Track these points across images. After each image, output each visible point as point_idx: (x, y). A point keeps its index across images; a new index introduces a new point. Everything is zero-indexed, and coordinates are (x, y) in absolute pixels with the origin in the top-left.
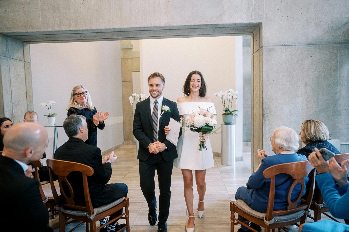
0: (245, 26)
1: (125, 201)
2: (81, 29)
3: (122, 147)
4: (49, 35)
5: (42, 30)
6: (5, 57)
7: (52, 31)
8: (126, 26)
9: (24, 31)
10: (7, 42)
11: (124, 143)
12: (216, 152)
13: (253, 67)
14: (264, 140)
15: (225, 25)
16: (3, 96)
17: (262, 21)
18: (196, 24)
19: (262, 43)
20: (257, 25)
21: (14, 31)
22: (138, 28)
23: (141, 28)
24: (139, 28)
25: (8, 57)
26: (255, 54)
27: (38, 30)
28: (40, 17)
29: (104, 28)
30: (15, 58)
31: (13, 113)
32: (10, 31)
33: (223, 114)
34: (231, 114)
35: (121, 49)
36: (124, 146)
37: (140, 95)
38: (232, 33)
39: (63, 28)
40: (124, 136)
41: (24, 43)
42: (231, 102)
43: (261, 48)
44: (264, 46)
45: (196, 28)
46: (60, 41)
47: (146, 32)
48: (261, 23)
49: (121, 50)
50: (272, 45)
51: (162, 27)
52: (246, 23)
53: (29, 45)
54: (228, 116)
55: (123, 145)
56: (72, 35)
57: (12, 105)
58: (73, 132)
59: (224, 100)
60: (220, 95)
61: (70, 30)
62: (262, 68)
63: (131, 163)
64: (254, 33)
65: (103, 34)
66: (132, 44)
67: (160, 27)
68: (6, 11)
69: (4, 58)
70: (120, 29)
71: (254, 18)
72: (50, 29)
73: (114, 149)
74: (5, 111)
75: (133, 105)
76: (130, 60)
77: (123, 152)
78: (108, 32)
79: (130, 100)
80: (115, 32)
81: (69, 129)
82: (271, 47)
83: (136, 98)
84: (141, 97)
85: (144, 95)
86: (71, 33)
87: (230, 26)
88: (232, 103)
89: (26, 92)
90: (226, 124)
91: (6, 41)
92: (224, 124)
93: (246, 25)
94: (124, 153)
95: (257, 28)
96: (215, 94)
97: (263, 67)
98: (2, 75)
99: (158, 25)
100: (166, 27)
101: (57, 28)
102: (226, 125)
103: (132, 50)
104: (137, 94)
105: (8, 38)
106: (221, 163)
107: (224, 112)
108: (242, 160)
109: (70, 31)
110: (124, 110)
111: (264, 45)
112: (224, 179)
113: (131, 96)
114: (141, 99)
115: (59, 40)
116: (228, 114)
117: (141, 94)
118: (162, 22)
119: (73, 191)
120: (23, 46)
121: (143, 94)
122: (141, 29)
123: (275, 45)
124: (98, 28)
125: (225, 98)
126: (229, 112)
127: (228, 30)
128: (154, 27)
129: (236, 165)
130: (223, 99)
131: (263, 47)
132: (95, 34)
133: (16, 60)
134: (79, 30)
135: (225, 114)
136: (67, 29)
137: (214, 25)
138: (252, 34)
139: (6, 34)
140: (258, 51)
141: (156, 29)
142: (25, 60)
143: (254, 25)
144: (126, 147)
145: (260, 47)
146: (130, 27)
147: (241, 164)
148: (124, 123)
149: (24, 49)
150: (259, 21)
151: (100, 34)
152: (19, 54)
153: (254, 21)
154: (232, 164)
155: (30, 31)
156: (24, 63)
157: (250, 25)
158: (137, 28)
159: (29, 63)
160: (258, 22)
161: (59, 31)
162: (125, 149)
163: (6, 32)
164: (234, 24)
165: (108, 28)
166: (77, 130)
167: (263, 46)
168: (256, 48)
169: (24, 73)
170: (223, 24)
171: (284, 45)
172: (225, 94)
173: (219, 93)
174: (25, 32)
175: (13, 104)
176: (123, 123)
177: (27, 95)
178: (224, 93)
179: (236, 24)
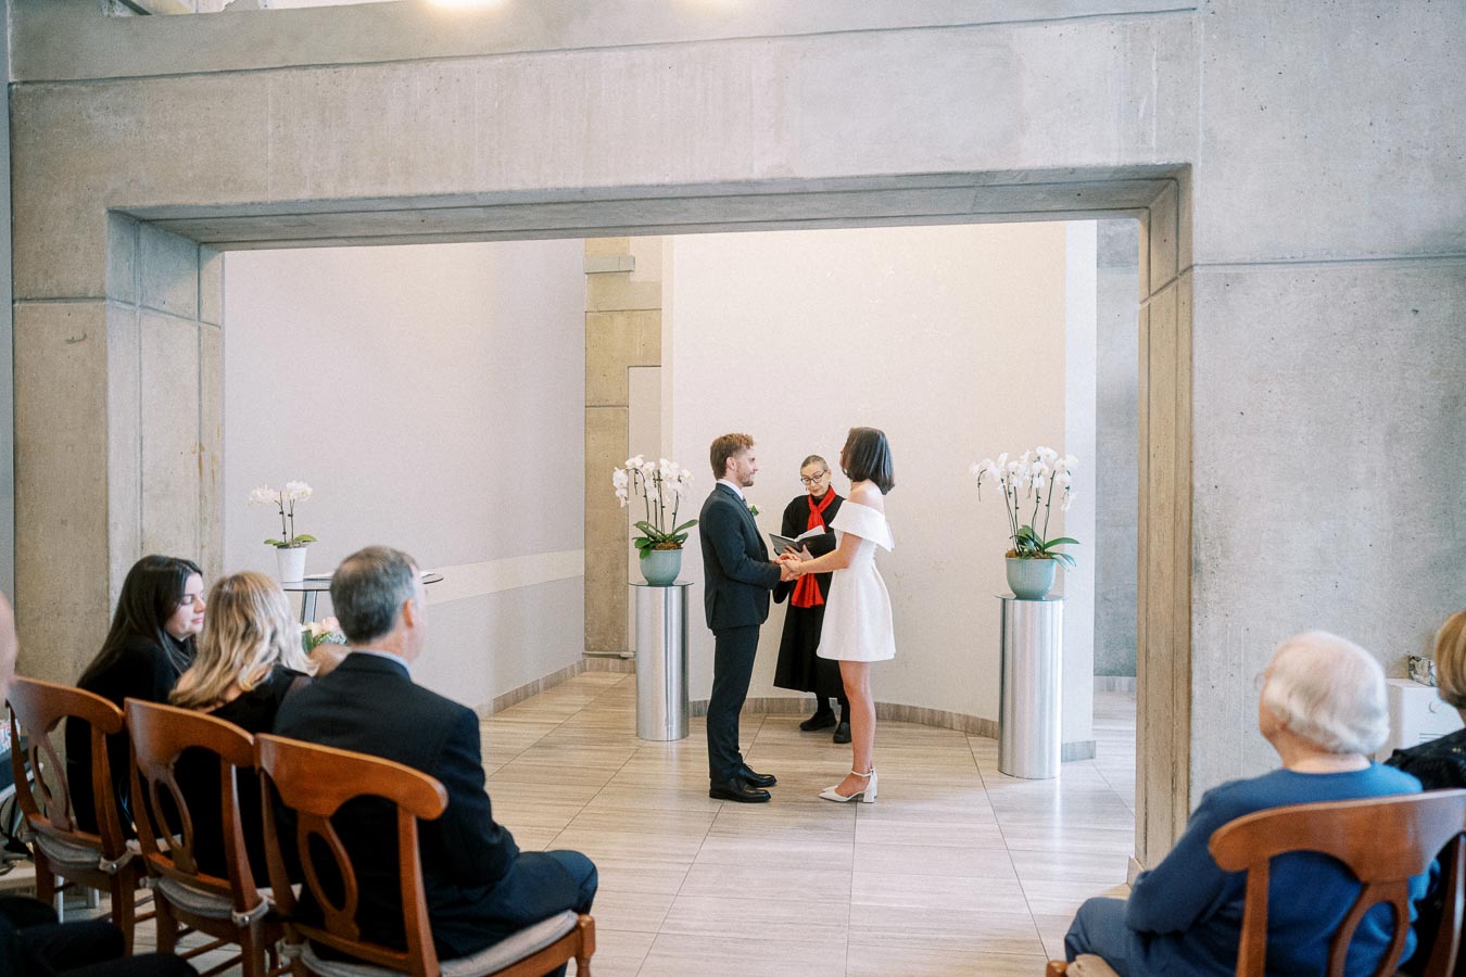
0: (1116, 180)
1: (578, 932)
2: (426, 190)
3: (576, 679)
4: (297, 215)
5: (271, 196)
6: (124, 302)
7: (311, 201)
8: (608, 181)
9: (204, 202)
10: (137, 244)
11: (584, 661)
12: (973, 717)
13: (1146, 353)
14: (1196, 677)
15: (1027, 173)
16: (106, 463)
17: (1189, 159)
18: (903, 171)
19: (1190, 252)
20: (1169, 175)
21: (164, 202)
22: (658, 186)
23: (672, 187)
24: (663, 185)
25: (139, 303)
26: (1154, 298)
27: (259, 198)
28: (270, 145)
29: (517, 186)
30: (165, 307)
31: (142, 530)
32: (151, 202)
33: (1009, 555)
34: (1044, 553)
35: (588, 273)
36: (585, 674)
37: (658, 465)
38: (1054, 207)
39: (356, 189)
40: (586, 630)
41: (203, 247)
42: (1043, 501)
43: (1185, 271)
44: (1200, 262)
45: (899, 186)
46: (344, 242)
47: (692, 204)
48: (1187, 167)
49: (586, 276)
50: (1233, 259)
51: (758, 183)
52: (1121, 164)
53: (220, 255)
54: (1032, 561)
55: (583, 670)
56: (390, 215)
57: (141, 497)
58: (376, 618)
59: (1013, 495)
60: (995, 471)
61: (381, 195)
62: (1191, 359)
63: (611, 751)
64: (1151, 207)
65: (512, 213)
66: (632, 253)
67: (748, 183)
68: (141, 122)
69: (124, 306)
70: (583, 191)
71: (1154, 145)
72: (305, 194)
73: (541, 685)
74: (112, 521)
75: (627, 506)
76: (620, 320)
77: (581, 699)
78: (532, 204)
79: (615, 484)
80: (562, 203)
81: (362, 601)
82: (1230, 270)
83: (639, 478)
84: (661, 472)
85: (675, 465)
86: (390, 206)
87: (1053, 179)
88: (1048, 506)
89: (200, 444)
90: (1022, 596)
91: (133, 240)
92: (1015, 596)
93: (1117, 176)
94: (586, 706)
95: (1166, 186)
96: (976, 469)
97: (1196, 357)
98: (111, 374)
99: (741, 176)
100: (773, 181)
101: (331, 190)
102: (1018, 602)
103: (632, 279)
104: (645, 460)
105: (144, 227)
106: (996, 765)
107: (1012, 545)
108: (1092, 758)
109: (379, 198)
110: (590, 526)
111: (1197, 259)
112: (1011, 843)
113: (623, 467)
114: (660, 480)
115: (336, 238)
116: (1031, 554)
117: (663, 461)
118: (760, 161)
119: (353, 882)
120: (199, 259)
121: (671, 461)
122: (670, 193)
123: (1248, 261)
124: (494, 187)
125: (1021, 484)
126: (1036, 544)
127: (1040, 196)
128: (724, 183)
129: (1062, 780)
130: (1012, 490)
131: (1197, 270)
132: (480, 213)
133: (167, 316)
134: (418, 197)
135: (1019, 554)
136: (369, 190)
137: (979, 174)
138: (1146, 212)
139: (139, 214)
140: (1174, 284)
141: (732, 190)
142: (204, 317)
143: (1154, 175)
144: (591, 678)
145: (1181, 267)
146: (624, 183)
147: (1086, 776)
148: (586, 579)
149: (202, 273)
150: (1177, 158)
151: (497, 212)
152: (182, 294)
153: (1155, 157)
154: (1047, 776)
155: (223, 200)
156: (199, 328)
157: (1137, 173)
158: (652, 186)
159: (216, 329)
160: (1173, 162)
161: (339, 201)
162: (588, 689)
163: (135, 204)
164: (1066, 168)
165: (533, 185)
166: (393, 608)
167: (1194, 263)
168: (1160, 274)
169: (194, 369)
170: (1020, 172)
171: (1291, 260)
172: (1017, 468)
173: (993, 464)
174: (205, 207)
175: (144, 494)
176: (581, 578)
177: (200, 457)
178: (1013, 465)
179: (1073, 171)
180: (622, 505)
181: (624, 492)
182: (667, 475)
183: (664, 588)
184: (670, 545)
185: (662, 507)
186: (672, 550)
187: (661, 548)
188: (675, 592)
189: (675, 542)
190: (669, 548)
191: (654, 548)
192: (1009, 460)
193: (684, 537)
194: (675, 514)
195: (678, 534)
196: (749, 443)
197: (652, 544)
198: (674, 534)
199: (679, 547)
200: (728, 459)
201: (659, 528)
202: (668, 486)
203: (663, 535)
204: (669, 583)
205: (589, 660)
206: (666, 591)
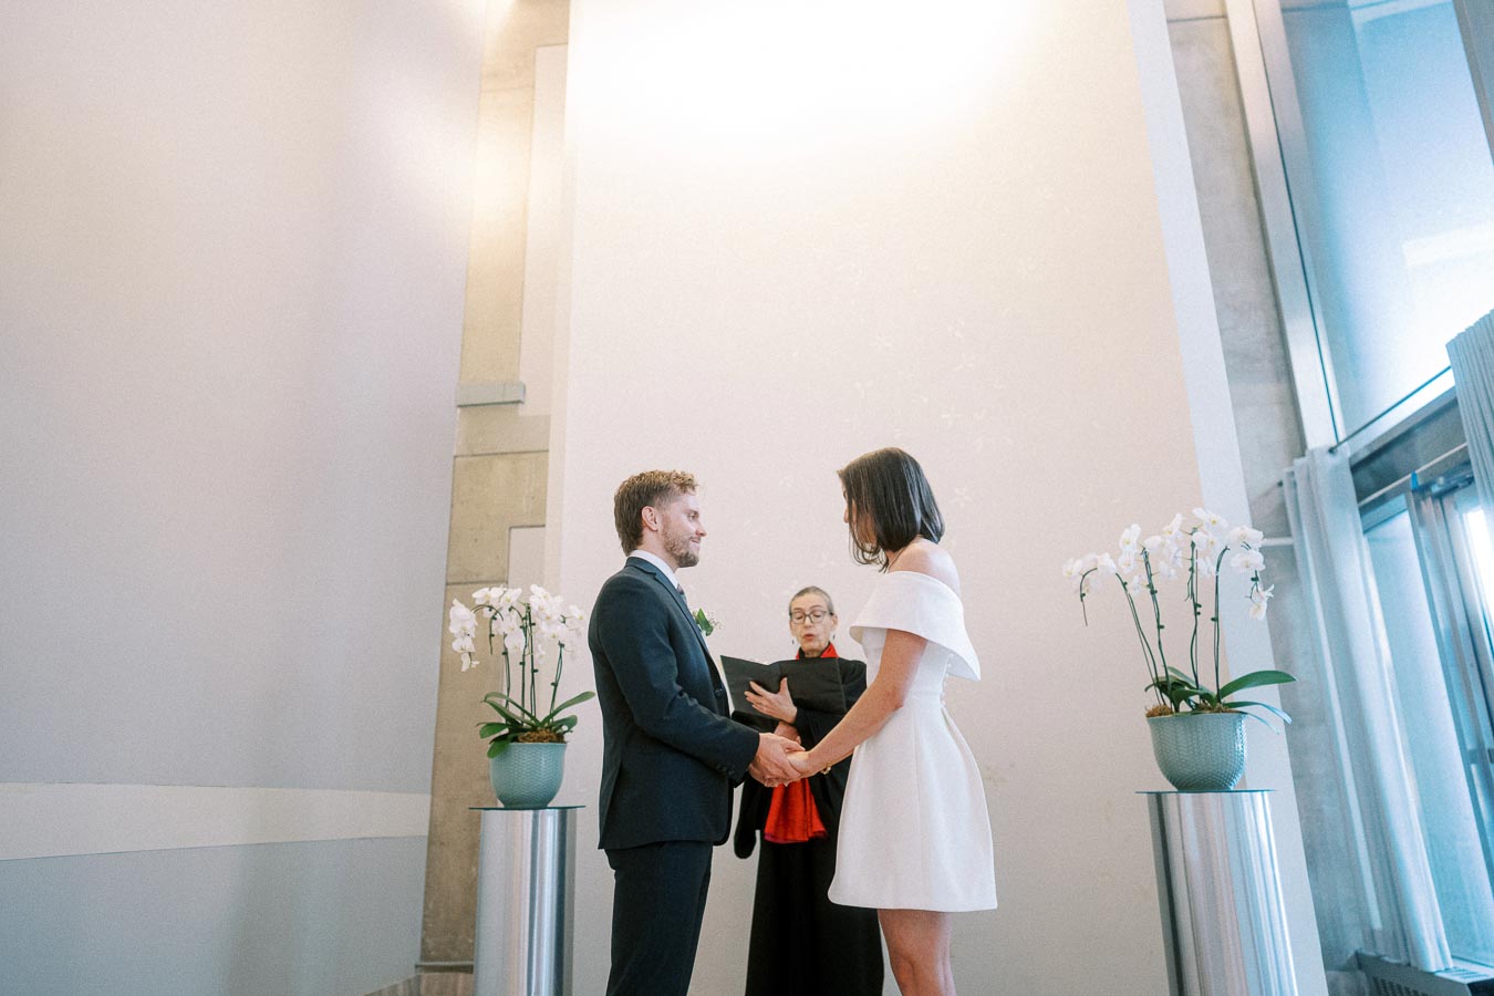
11: (418, 979)
35: (460, 406)
37: (528, 594)
40: (425, 928)
42: (1207, 611)
49: (459, 411)
66: (522, 379)
79: (453, 629)
83: (497, 623)
84: (532, 605)
88: (1215, 619)
103: (520, 413)
113: (466, 600)
116: (1196, 709)
117: (537, 591)
135: (1174, 712)
148: (431, 843)
172: (1161, 544)
173: (1107, 555)
176: (425, 842)
180: (464, 668)
181: (468, 644)
182: (541, 609)
183: (531, 813)
184: (544, 734)
185: (534, 671)
186: (546, 744)
187: (524, 739)
188: (550, 820)
189: (553, 733)
190: (541, 739)
191: (515, 739)
192: (1144, 535)
193: (571, 722)
194: (555, 685)
195: (557, 718)
196: (686, 484)
197: (513, 732)
198: (552, 715)
199: (560, 738)
200: (646, 512)
201: (528, 708)
202: (543, 630)
203: (533, 718)
204: (538, 803)
205: (425, 975)
206: (535, 817)
